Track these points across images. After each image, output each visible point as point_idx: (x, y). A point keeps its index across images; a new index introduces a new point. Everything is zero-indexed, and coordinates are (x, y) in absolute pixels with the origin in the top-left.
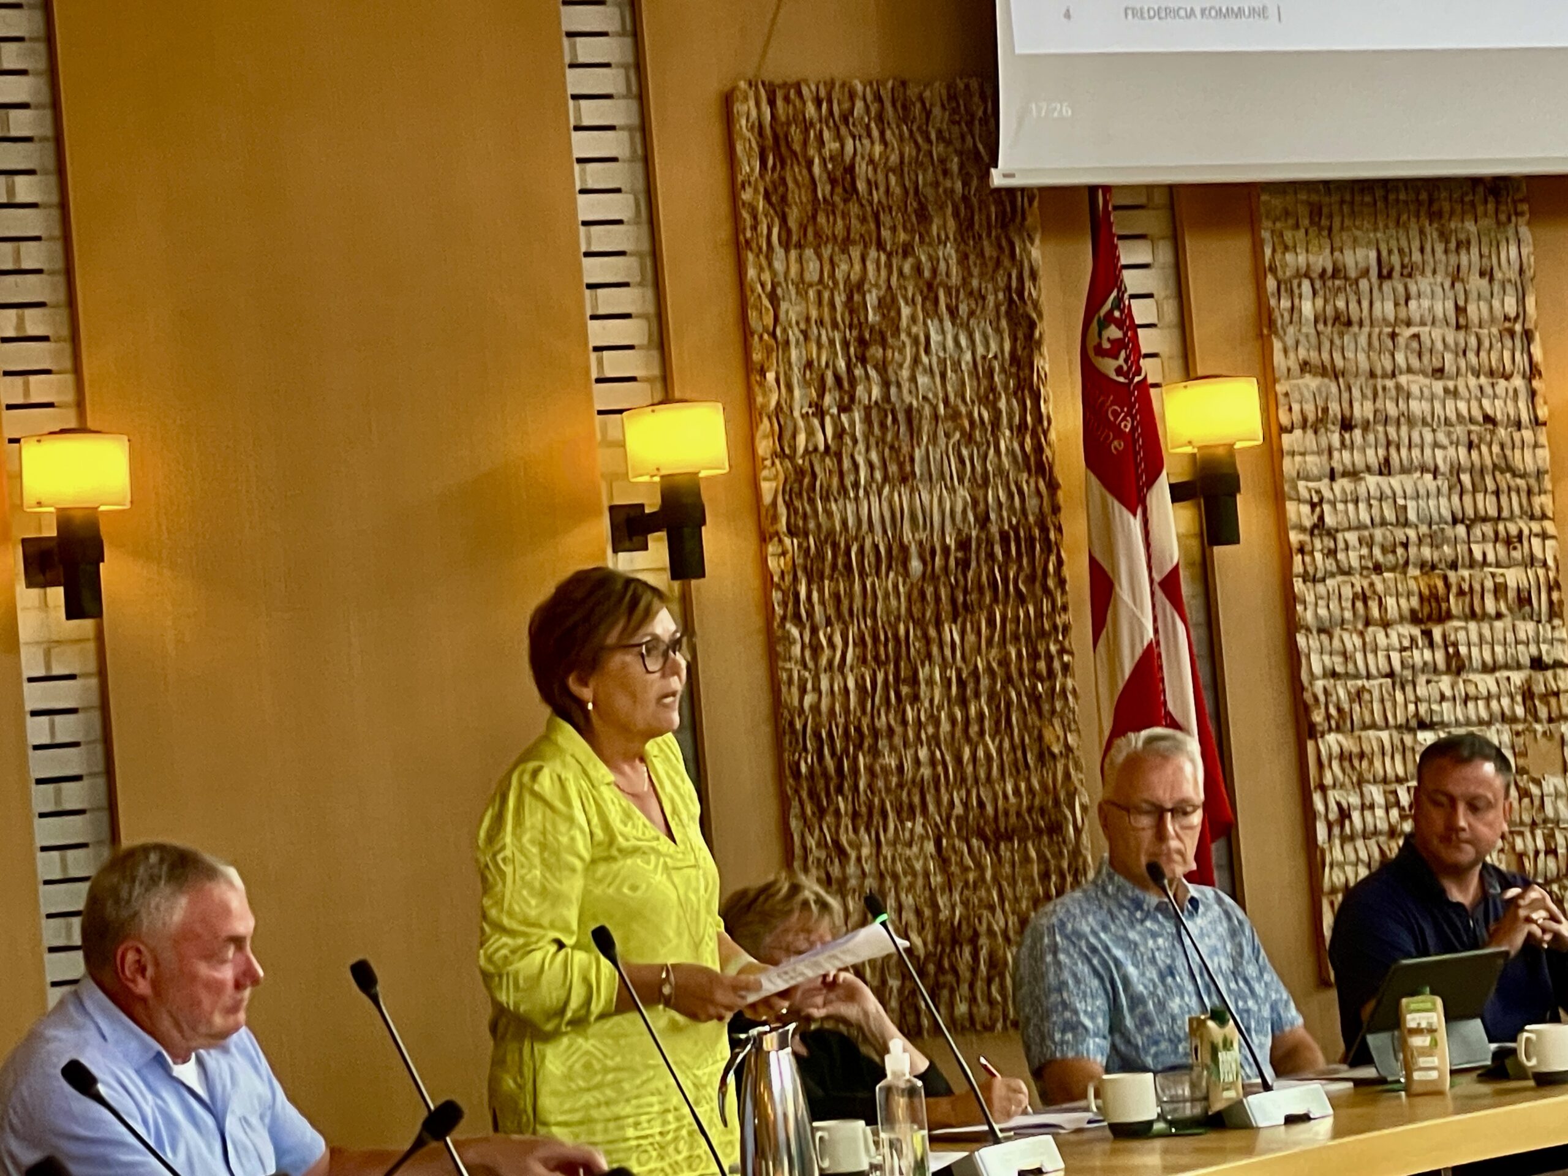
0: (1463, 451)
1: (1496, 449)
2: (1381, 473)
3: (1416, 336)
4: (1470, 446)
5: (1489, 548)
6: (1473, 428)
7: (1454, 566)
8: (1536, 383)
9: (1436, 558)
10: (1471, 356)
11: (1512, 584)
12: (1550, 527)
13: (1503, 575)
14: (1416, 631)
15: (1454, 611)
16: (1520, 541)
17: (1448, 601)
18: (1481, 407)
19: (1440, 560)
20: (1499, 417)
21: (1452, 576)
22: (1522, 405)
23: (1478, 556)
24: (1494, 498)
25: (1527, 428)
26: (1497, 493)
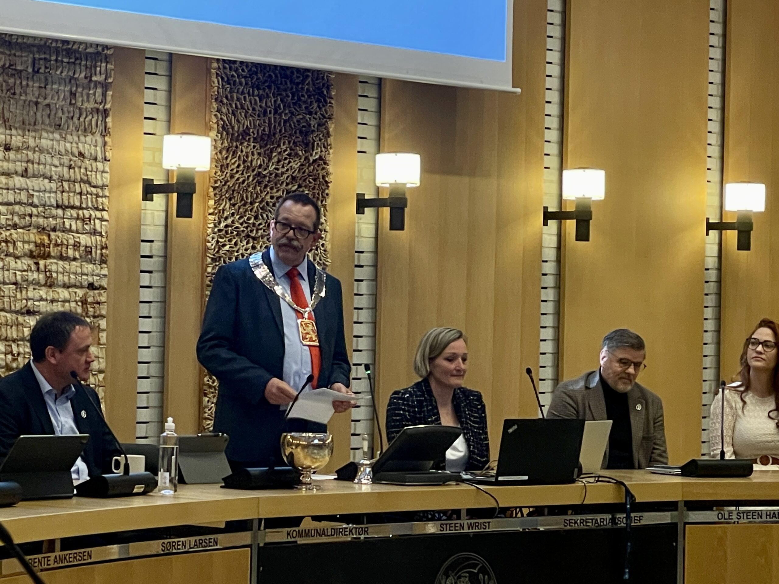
0: (66, 169)
1: (83, 170)
2: (22, 176)
3: (48, 105)
4: (70, 167)
5: (73, 223)
6: (72, 158)
7: (54, 230)
8: (107, 139)
9: (46, 225)
10: (75, 119)
11: (83, 242)
12: (105, 215)
13: (79, 238)
14: (31, 262)
15: (52, 254)
16: (90, 221)
17: (49, 248)
18: (78, 148)
19: (48, 226)
20: (87, 154)
21: (53, 235)
22: (98, 148)
23: (67, 226)
24: (79, 197)
25: (99, 162)
26: (81, 194)
